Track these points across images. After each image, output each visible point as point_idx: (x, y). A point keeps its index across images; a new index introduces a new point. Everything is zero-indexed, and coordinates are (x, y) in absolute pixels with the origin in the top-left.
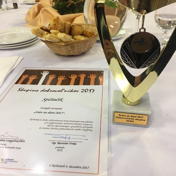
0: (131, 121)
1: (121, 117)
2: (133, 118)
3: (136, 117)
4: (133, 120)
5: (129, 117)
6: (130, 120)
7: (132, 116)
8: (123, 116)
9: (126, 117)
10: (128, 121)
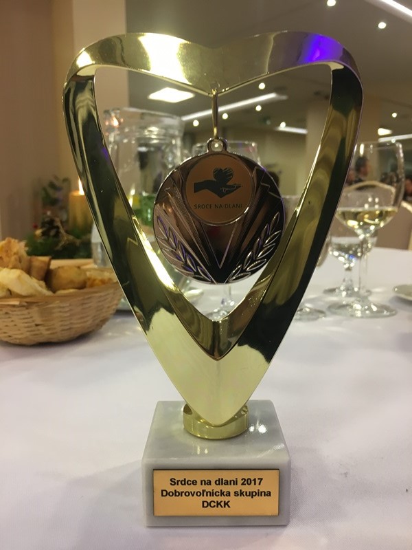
0: (219, 504)
1: (180, 488)
2: (225, 488)
3: (235, 483)
4: (226, 499)
5: (208, 488)
6: (215, 499)
7: (220, 482)
8: (185, 482)
9: (199, 488)
10: (209, 504)
